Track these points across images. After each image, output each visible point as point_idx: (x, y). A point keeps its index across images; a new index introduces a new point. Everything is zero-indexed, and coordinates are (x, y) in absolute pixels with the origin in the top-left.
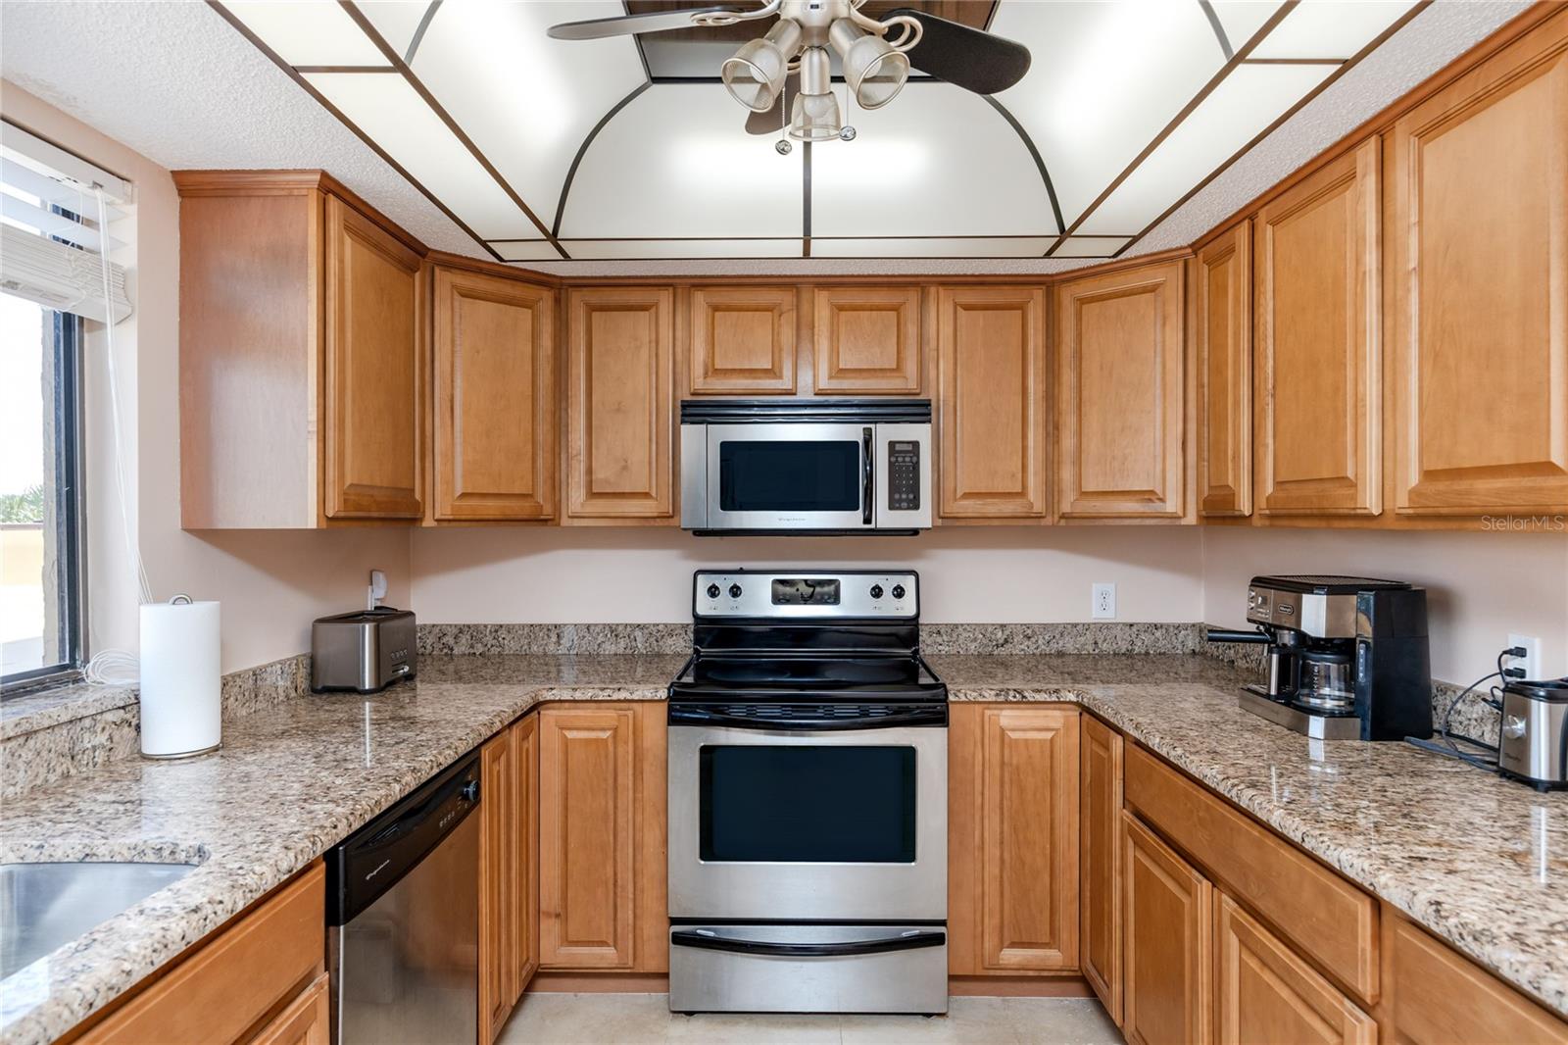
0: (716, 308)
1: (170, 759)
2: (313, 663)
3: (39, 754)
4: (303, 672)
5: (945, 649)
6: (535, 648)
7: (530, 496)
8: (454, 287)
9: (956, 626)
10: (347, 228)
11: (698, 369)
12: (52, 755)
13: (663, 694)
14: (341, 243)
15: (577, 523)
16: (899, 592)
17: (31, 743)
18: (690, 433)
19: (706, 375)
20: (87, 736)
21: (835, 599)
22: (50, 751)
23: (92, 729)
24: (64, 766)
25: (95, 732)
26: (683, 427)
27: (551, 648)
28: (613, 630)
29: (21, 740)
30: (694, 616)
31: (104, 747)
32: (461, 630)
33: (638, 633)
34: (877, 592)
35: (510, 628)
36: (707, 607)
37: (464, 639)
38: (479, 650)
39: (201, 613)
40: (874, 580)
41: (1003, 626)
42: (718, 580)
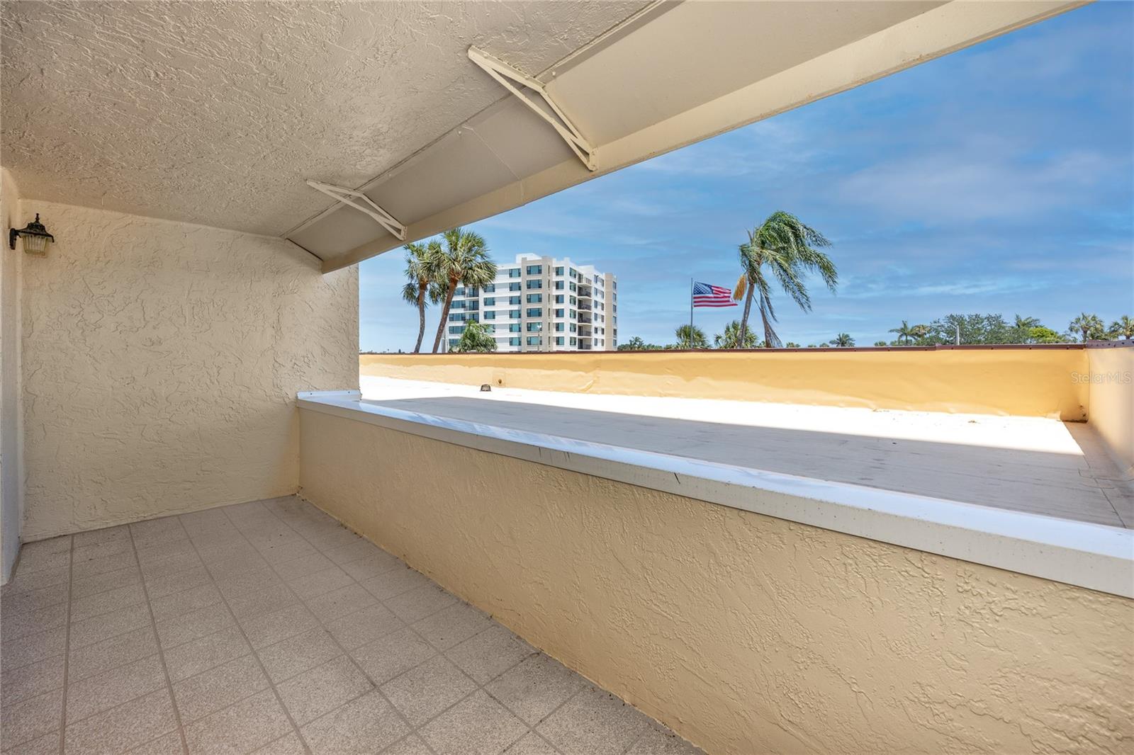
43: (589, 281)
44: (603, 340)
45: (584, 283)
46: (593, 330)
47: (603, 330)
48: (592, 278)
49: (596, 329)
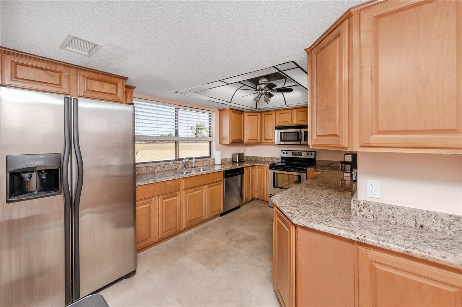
0: (281, 113)
1: (217, 165)
2: (233, 159)
4: (232, 160)
5: (321, 164)
6: (261, 160)
7: (257, 140)
8: (247, 115)
9: (323, 160)
10: (233, 112)
11: (278, 122)
13: (269, 165)
14: (232, 114)
15: (264, 143)
16: (311, 154)
18: (276, 131)
19: (279, 123)
21: (301, 155)
26: (275, 130)
27: (263, 160)
28: (271, 158)
30: (281, 156)
32: (253, 157)
33: (274, 159)
34: (308, 154)
35: (258, 157)
36: (283, 155)
37: (253, 158)
38: (255, 160)
39: (219, 152)
40: (307, 152)
41: (331, 161)
42: (284, 151)
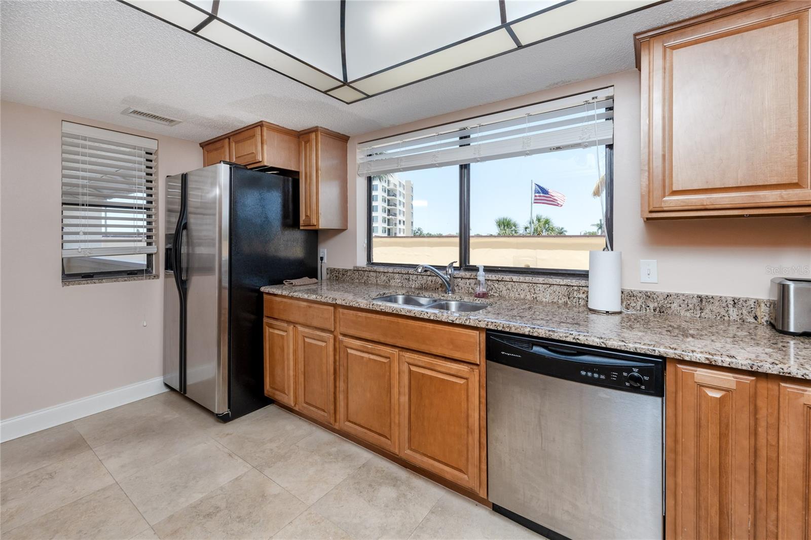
3: (555, 292)
12: (560, 294)
17: (552, 288)
20: (575, 293)
22: (559, 293)
23: (578, 291)
24: (565, 300)
25: (579, 292)
29: (548, 286)
31: (583, 299)
43: (395, 185)
44: (404, 229)
45: (391, 186)
46: (398, 222)
47: (404, 222)
48: (397, 184)
49: (400, 221)
